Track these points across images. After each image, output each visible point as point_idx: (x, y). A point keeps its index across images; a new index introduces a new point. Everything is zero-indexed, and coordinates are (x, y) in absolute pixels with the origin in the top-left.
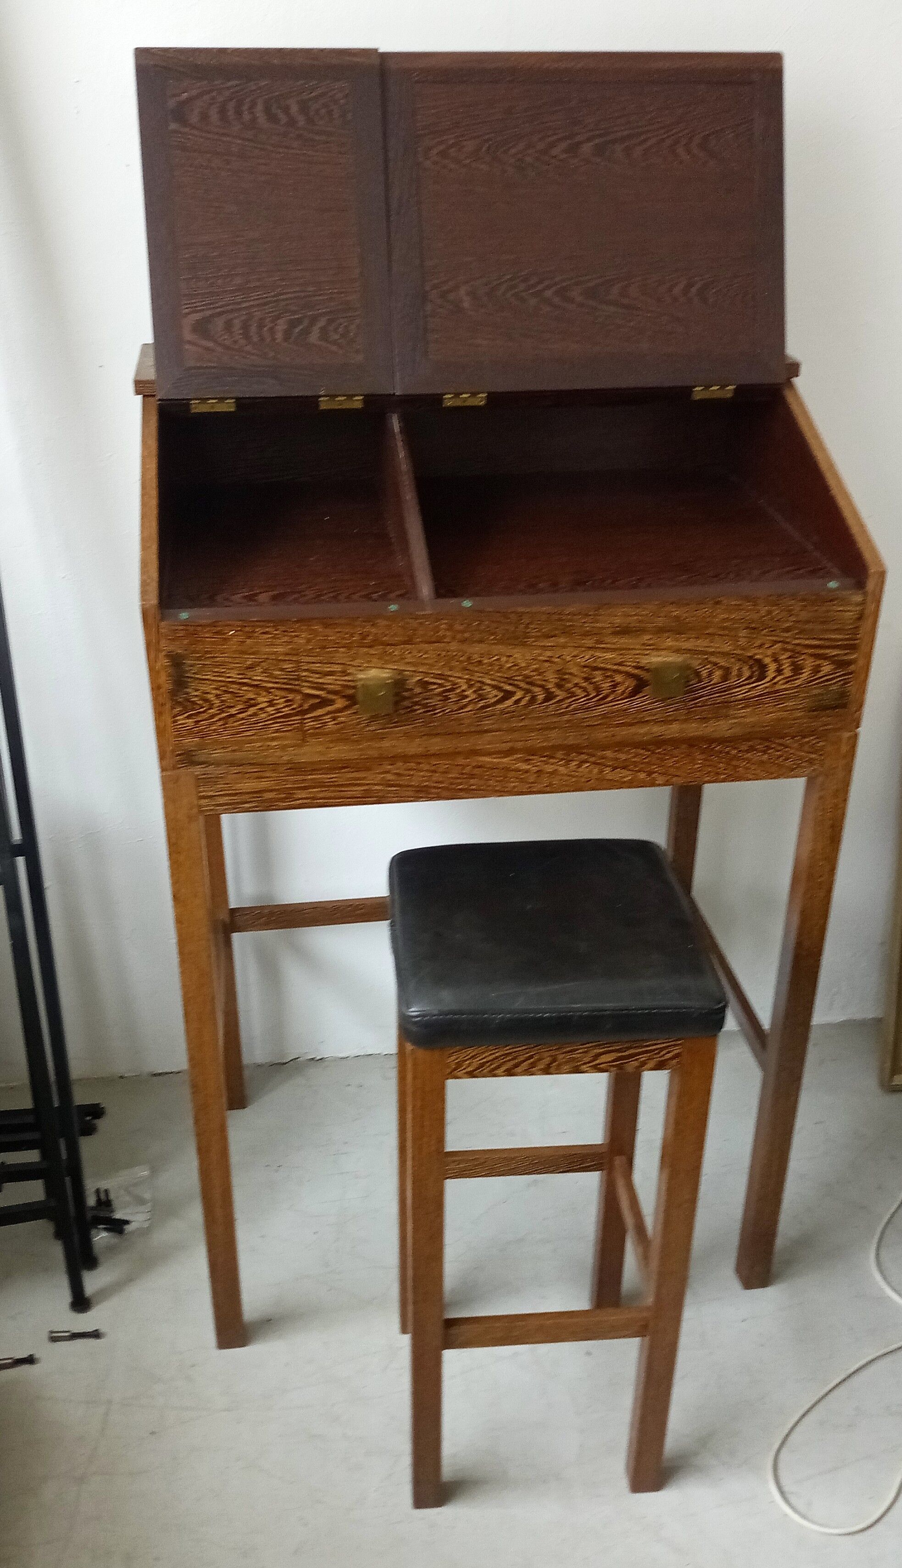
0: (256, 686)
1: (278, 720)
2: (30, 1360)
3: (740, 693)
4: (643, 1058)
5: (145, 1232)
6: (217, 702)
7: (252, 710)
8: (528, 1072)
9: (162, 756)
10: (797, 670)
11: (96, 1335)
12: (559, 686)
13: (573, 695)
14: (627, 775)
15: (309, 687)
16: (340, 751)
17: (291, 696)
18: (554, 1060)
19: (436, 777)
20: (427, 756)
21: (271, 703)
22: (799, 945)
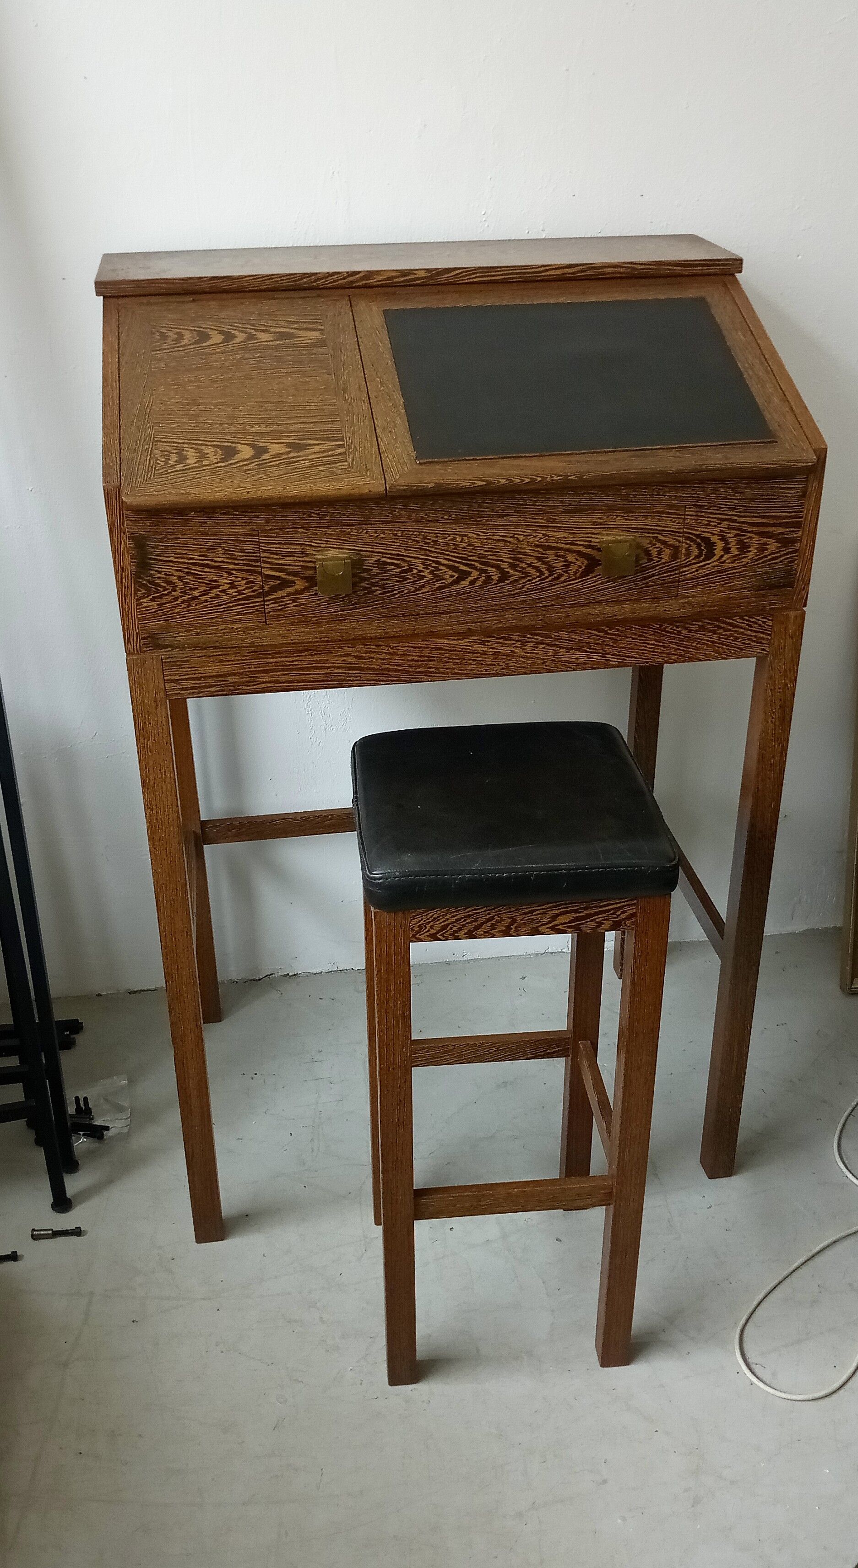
0: (219, 568)
1: (240, 602)
2: (14, 1257)
3: (689, 572)
4: (599, 918)
5: (124, 1137)
6: (180, 584)
7: (215, 591)
8: (489, 934)
9: (127, 640)
10: (743, 547)
11: (78, 1232)
12: (513, 566)
13: (527, 574)
14: (582, 656)
15: (271, 569)
16: (301, 634)
17: (251, 578)
18: (514, 921)
19: (397, 659)
20: (388, 638)
21: (232, 586)
22: (752, 827)
